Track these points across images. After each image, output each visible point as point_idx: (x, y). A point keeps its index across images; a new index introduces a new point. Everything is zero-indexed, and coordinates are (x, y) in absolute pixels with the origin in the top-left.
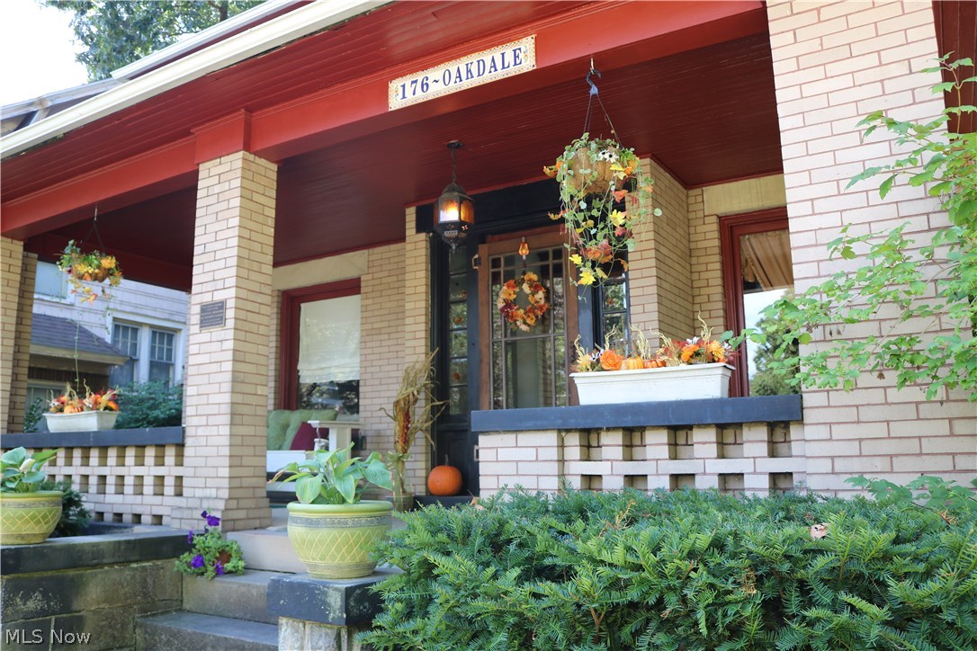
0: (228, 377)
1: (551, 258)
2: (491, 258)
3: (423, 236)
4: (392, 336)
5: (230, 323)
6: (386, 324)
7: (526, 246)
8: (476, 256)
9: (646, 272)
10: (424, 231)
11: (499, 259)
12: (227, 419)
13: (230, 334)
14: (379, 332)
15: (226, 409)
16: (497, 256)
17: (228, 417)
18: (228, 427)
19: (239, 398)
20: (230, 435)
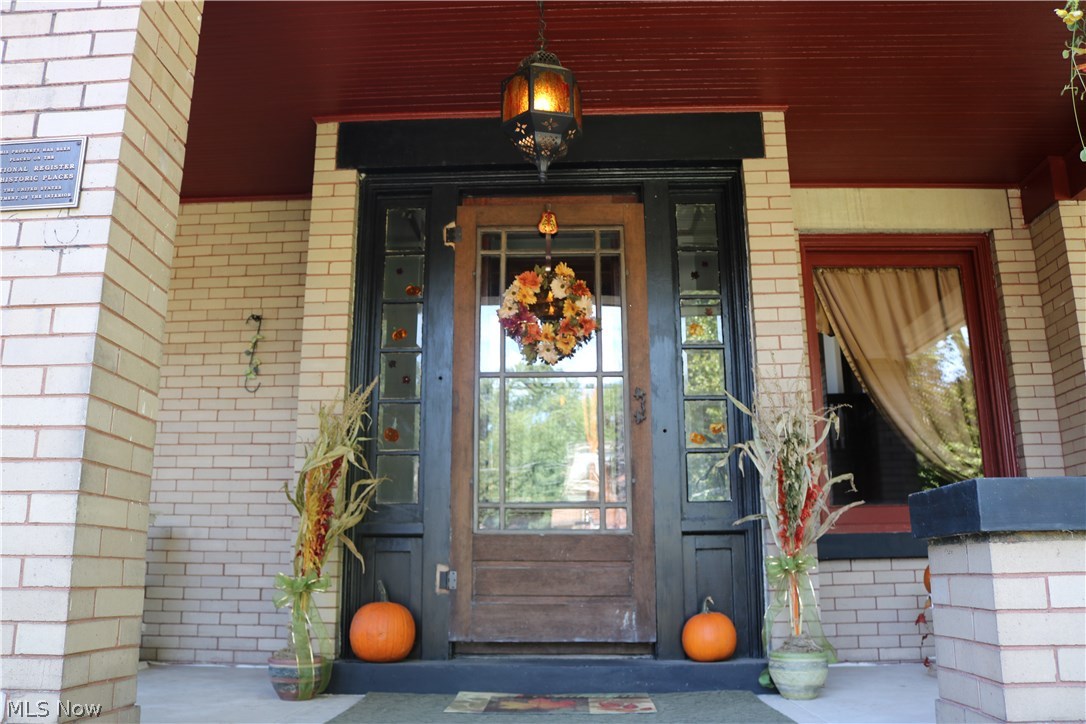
0: (83, 350)
1: (598, 246)
2: (481, 231)
3: (351, 175)
4: (209, 359)
5: (99, 202)
6: (199, 337)
7: (553, 219)
8: (452, 225)
9: (782, 286)
10: (354, 167)
11: (498, 237)
12: (70, 475)
13: (100, 231)
14: (184, 350)
15: (72, 445)
16: (494, 230)
17: (75, 469)
18: (73, 499)
19: (106, 419)
20: (77, 525)
